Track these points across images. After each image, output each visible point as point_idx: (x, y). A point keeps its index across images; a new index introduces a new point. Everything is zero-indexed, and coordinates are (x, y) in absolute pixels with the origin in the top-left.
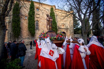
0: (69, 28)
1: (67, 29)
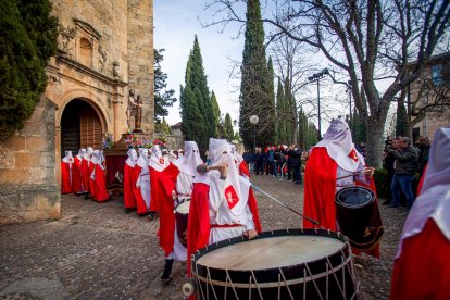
0: (126, 80)
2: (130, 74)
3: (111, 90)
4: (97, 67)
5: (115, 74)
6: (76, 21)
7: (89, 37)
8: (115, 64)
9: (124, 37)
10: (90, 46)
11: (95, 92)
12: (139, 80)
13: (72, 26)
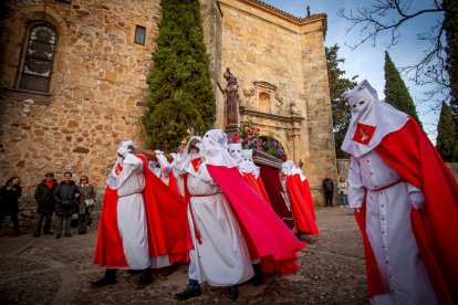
0: (304, 115)
1: (292, 120)
2: (308, 109)
3: (289, 126)
4: (274, 111)
5: (292, 113)
6: (255, 83)
7: (266, 90)
8: (292, 105)
9: (300, 80)
10: (268, 97)
11: (274, 131)
12: (317, 112)
13: (253, 87)
